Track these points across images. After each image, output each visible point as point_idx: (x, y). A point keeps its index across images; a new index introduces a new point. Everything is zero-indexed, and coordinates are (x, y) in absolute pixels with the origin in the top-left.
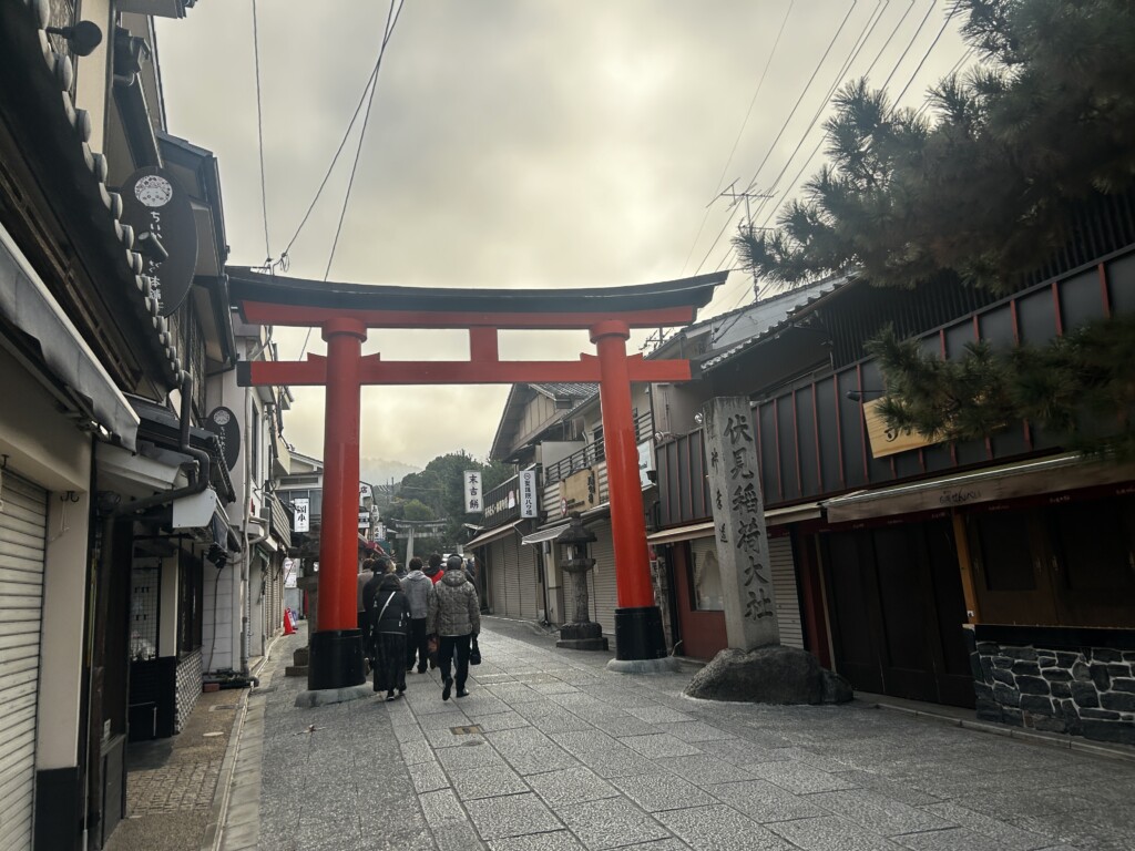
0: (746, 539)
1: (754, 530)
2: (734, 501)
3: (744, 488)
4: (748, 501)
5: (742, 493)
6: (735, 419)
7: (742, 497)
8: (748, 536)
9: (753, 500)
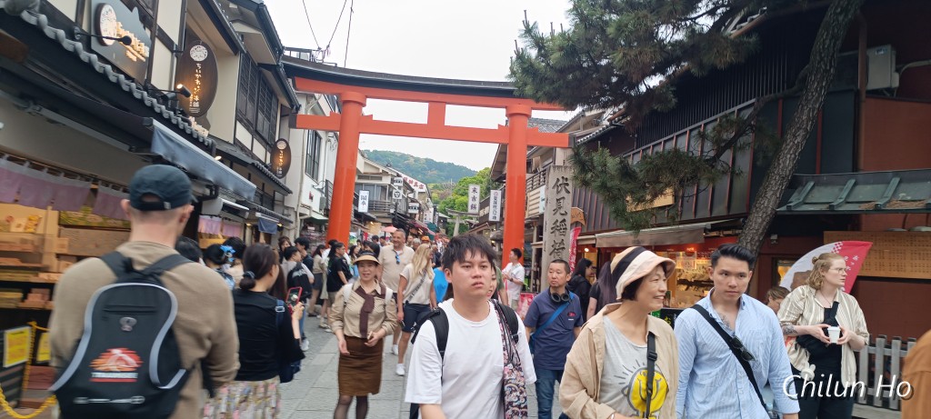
1: (562, 246)
2: (552, 228)
3: (560, 220)
4: (561, 229)
5: (558, 224)
6: (561, 180)
7: (558, 227)
9: (564, 229)
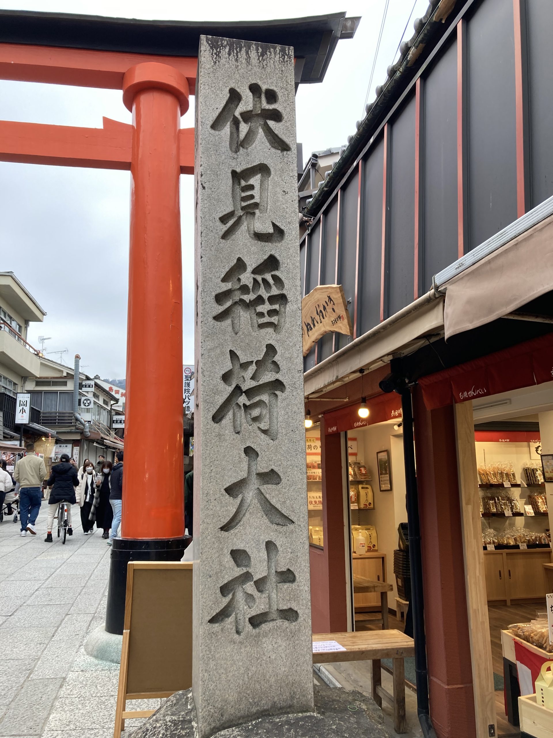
0: (243, 400)
1: (268, 377)
2: (219, 298)
3: (251, 263)
4: (260, 300)
5: (247, 278)
6: (247, 96)
7: (244, 289)
8: (250, 393)
9: (272, 299)
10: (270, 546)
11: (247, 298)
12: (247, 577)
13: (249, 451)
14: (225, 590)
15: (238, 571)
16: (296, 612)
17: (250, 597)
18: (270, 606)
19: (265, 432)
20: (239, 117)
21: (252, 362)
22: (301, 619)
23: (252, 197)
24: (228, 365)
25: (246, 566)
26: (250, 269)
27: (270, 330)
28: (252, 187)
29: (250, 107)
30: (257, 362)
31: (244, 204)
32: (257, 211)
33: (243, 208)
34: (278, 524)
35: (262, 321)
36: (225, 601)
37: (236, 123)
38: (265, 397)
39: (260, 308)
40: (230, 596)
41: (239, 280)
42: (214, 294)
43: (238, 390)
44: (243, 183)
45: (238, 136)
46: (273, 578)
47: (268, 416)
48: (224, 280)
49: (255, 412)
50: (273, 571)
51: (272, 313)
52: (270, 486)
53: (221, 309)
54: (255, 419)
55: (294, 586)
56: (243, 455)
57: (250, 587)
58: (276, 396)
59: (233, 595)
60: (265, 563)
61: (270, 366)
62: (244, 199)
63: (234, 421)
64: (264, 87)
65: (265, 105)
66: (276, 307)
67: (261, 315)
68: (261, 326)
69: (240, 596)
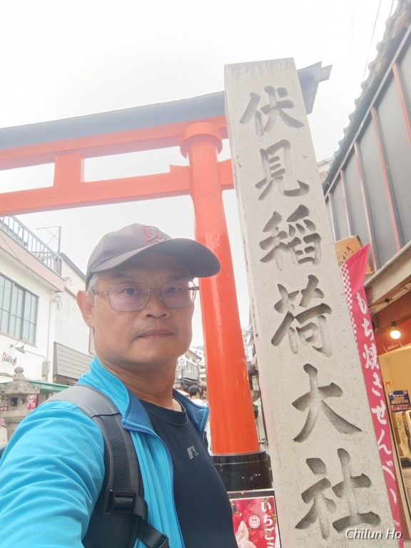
0: (295, 324)
1: (314, 302)
2: (264, 244)
3: (286, 213)
4: (297, 241)
5: (283, 226)
7: (282, 235)
8: (300, 317)
9: (307, 239)
10: (342, 453)
11: (286, 241)
12: (324, 483)
13: (308, 368)
14: (306, 496)
15: (316, 479)
16: (377, 516)
17: (330, 502)
18: (351, 510)
19: (319, 350)
20: (261, 111)
21: (298, 292)
22: (383, 523)
23: (279, 165)
24: (278, 297)
25: (322, 473)
26: (285, 218)
27: (310, 263)
28: (277, 158)
29: (267, 103)
30: (303, 291)
31: (273, 172)
32: (284, 175)
33: (273, 175)
34: (346, 433)
35: (301, 257)
36: (308, 507)
37: (258, 116)
38: (314, 319)
39: (298, 248)
40: (312, 502)
41: (277, 228)
42: (258, 242)
43: (289, 316)
44: (270, 157)
45: (261, 125)
46: (350, 484)
47: (320, 336)
48: (265, 230)
49: (308, 334)
50: (348, 477)
51: (309, 249)
52: (333, 398)
53: (265, 253)
54: (309, 340)
55: (370, 490)
56: (304, 372)
57: (328, 493)
58: (324, 317)
59: (315, 501)
60: (340, 470)
61: (314, 293)
62: (272, 168)
63: (291, 343)
64: (276, 87)
65: (279, 99)
66: (312, 244)
67: (299, 252)
68: (301, 262)
69: (321, 502)
